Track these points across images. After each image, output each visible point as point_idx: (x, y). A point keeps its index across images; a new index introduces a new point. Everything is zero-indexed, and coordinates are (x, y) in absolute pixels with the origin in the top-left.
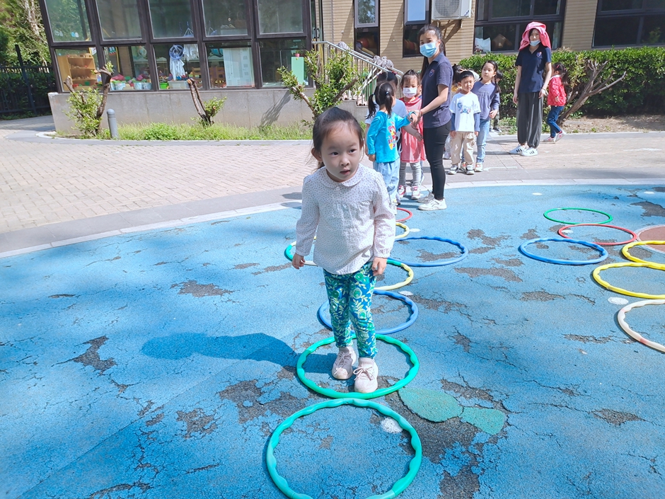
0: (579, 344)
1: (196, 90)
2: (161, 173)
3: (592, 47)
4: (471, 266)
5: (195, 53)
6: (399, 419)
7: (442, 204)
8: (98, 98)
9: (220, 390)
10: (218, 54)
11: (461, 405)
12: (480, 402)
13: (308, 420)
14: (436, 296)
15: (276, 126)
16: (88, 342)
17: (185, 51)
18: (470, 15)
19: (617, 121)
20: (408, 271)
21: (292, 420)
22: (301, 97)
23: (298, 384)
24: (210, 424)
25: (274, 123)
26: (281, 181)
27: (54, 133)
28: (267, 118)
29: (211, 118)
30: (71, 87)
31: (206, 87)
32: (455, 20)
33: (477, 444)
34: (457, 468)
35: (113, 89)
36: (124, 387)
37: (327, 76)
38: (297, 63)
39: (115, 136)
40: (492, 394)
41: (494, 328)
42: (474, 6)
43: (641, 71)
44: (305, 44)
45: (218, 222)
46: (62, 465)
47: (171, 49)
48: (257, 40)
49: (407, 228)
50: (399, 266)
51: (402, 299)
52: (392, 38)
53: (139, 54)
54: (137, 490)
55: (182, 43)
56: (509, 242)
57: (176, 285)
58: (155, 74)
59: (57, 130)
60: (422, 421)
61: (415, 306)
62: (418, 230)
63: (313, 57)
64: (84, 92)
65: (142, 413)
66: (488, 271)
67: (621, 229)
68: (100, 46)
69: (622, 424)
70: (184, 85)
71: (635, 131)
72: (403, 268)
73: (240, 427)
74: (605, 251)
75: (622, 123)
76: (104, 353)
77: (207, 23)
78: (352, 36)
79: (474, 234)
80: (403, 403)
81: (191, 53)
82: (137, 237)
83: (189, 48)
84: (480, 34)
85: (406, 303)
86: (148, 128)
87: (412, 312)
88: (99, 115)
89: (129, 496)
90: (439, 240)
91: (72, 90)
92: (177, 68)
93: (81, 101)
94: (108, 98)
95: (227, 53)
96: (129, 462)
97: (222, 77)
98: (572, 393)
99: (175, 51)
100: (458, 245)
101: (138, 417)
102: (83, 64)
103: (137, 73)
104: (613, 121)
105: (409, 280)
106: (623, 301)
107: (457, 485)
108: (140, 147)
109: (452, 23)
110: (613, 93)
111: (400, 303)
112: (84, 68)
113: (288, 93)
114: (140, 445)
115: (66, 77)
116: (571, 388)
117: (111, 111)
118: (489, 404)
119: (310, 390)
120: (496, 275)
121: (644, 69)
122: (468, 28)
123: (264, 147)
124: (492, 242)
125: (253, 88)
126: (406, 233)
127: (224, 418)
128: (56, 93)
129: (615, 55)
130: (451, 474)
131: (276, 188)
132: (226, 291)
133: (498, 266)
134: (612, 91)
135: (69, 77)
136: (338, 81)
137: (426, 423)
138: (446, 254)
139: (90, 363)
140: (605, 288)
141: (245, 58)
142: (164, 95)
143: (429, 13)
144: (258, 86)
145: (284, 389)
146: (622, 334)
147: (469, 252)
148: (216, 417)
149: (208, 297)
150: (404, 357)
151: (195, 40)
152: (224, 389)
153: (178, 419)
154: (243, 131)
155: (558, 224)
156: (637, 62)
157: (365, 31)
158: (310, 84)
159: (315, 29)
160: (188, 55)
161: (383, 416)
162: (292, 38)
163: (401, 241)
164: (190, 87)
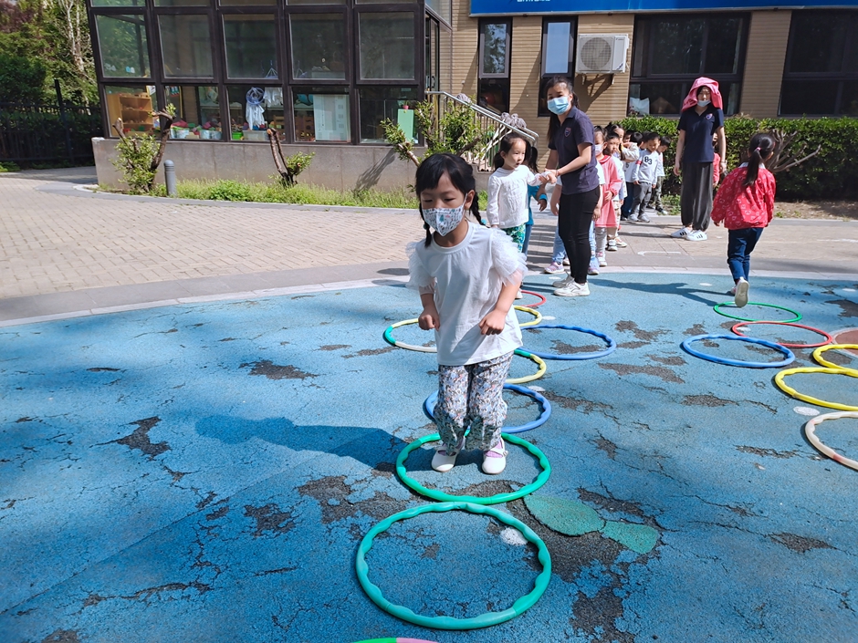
0: (755, 458)
1: (277, 142)
2: (229, 237)
3: (778, 116)
4: (619, 362)
5: (278, 98)
6: (523, 529)
7: (585, 289)
8: (155, 147)
9: (299, 485)
10: (307, 101)
11: (602, 518)
12: (627, 516)
13: (408, 524)
14: (574, 394)
15: (375, 191)
16: (135, 423)
17: (266, 95)
18: (623, 68)
19: (810, 207)
20: (539, 364)
21: (389, 523)
22: (409, 157)
23: (398, 484)
24: (285, 522)
25: (373, 187)
26: (380, 254)
27: (96, 186)
28: (364, 181)
29: (294, 177)
30: (121, 131)
31: (289, 140)
32: (605, 75)
33: (622, 563)
34: (596, 589)
35: (173, 136)
36: (179, 475)
37: (441, 135)
38: (405, 118)
39: (172, 193)
40: (642, 508)
41: (648, 434)
43: (840, 147)
44: (416, 95)
45: (300, 297)
46: (100, 558)
47: (249, 92)
48: (356, 86)
49: (539, 315)
50: (528, 358)
51: (531, 395)
52: (525, 92)
53: (207, 98)
54: (193, 591)
55: (262, 86)
56: (668, 338)
57: (246, 364)
58: (227, 122)
59: (99, 182)
60: (552, 534)
61: (547, 403)
62: (553, 318)
63: (426, 110)
64: (137, 139)
65: (202, 505)
66: (641, 369)
67: (812, 330)
68: (161, 84)
69: (807, 551)
70: (262, 136)
71: (832, 219)
72: (532, 360)
73: (324, 527)
74: (791, 353)
75: (816, 209)
76: (154, 435)
77: (296, 63)
78: (475, 87)
79: (622, 326)
80: (529, 512)
81: (273, 98)
82: (198, 309)
83: (271, 92)
84: (636, 93)
85: (536, 400)
86: (214, 186)
87: (543, 410)
88: (154, 167)
89: (183, 597)
90: (579, 330)
91: (123, 134)
92: (255, 115)
93: (132, 149)
94: (167, 148)
95: (318, 101)
96: (184, 559)
97: (311, 130)
98: (744, 513)
99: (254, 95)
100: (603, 337)
101: (197, 509)
102: (137, 105)
103: (203, 119)
104: (804, 205)
105: (540, 374)
106: (813, 411)
107: (594, 608)
108: (203, 208)
109: (602, 78)
110: (804, 172)
111: (528, 399)
112: (138, 110)
113: (392, 152)
114: (198, 541)
115: (115, 119)
116: (743, 507)
117: (170, 163)
118: (638, 519)
119: (412, 491)
120: (652, 373)
121: (844, 144)
122: (621, 85)
123: (359, 215)
124: (647, 336)
125: (349, 144)
126: (538, 321)
127: (303, 516)
128: (102, 139)
129: (807, 125)
130: (588, 596)
131: (374, 261)
132: (309, 375)
133: (654, 363)
134: (804, 169)
135: (120, 119)
136: (455, 139)
137: (557, 537)
138: (588, 347)
139: (137, 446)
140: (790, 396)
141: (340, 107)
142: (237, 147)
143: (572, 65)
144: (355, 141)
145: (380, 488)
146: (810, 449)
147: (618, 346)
148: (294, 514)
149: (286, 380)
150: (532, 461)
151: (279, 83)
152: (304, 484)
153: (246, 514)
154: (333, 194)
155: (732, 320)
156: (834, 135)
157: (491, 82)
158: (421, 143)
159: (430, 77)
160: (270, 101)
161: (504, 525)
162: (399, 85)
163: (530, 329)
164: (270, 139)
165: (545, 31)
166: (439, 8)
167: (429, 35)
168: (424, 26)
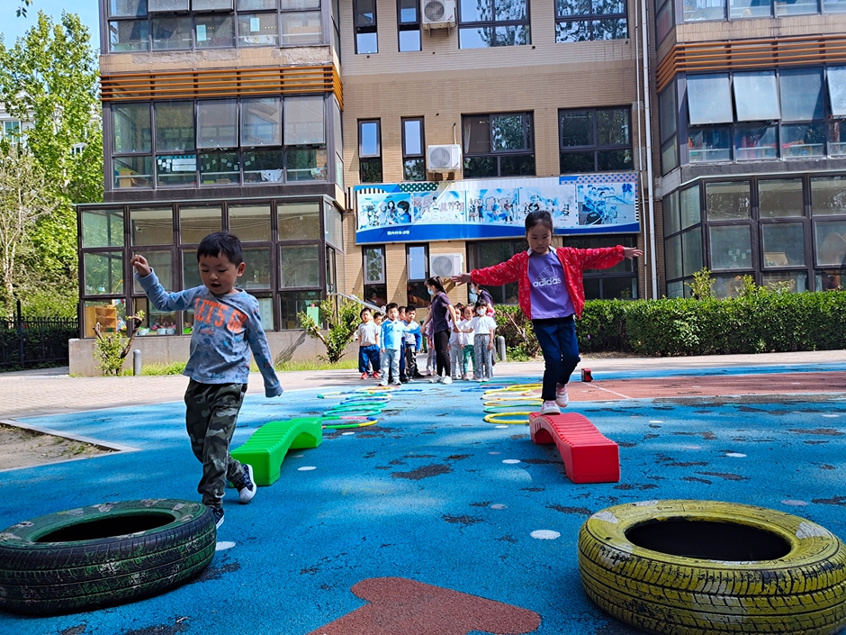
8: (124, 341)
22: (318, 336)
30: (99, 332)
37: (340, 319)
38: (312, 313)
39: (137, 373)
44: (320, 295)
48: (278, 292)
52: (397, 292)
58: (180, 322)
59: (71, 373)
63: (328, 305)
64: (112, 336)
68: (131, 298)
78: (362, 290)
88: (123, 355)
93: (108, 343)
94: (134, 342)
102: (106, 313)
112: (107, 317)
113: (304, 335)
115: (91, 324)
117: (138, 351)
125: (272, 331)
128: (79, 339)
135: (98, 324)
136: (349, 323)
141: (266, 306)
143: (428, 273)
144: (276, 329)
158: (325, 328)
159: (330, 285)
162: (309, 290)
165: (407, 252)
166: (334, 239)
167: (328, 257)
168: (324, 252)
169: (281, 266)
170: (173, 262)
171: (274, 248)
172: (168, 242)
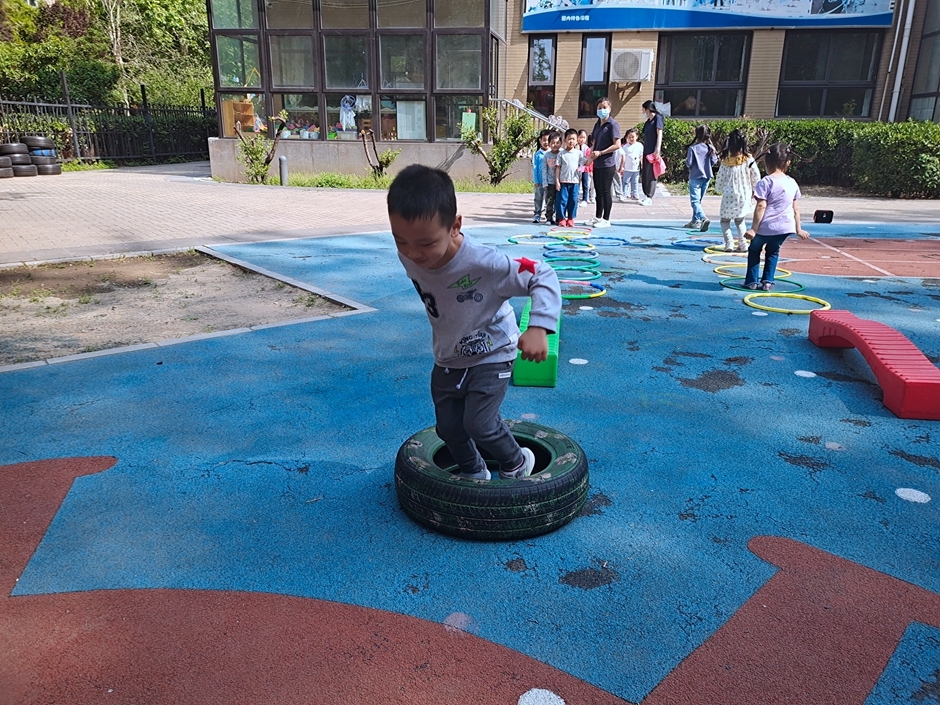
1: (373, 140)
3: (775, 117)
5: (367, 104)
10: (392, 106)
17: (358, 102)
18: (649, 78)
22: (479, 151)
27: (210, 178)
29: (384, 169)
30: (240, 132)
31: (377, 139)
32: (634, 83)
38: (469, 120)
39: (285, 181)
42: (654, 70)
47: (343, 99)
48: (433, 94)
52: (567, 97)
55: (354, 95)
59: (213, 176)
64: (255, 138)
68: (270, 93)
70: (352, 136)
77: (383, 75)
78: (525, 93)
81: (364, 103)
83: (362, 100)
84: (660, 97)
86: (319, 177)
88: (268, 161)
91: (242, 135)
92: (347, 118)
93: (251, 146)
94: (278, 145)
95: (401, 106)
99: (347, 102)
102: (243, 109)
109: (631, 86)
112: (244, 113)
117: (284, 158)
121: (817, 140)
122: (648, 91)
125: (425, 142)
128: (217, 138)
136: (515, 138)
141: (419, 111)
142: (331, 145)
143: (607, 75)
144: (430, 139)
151: (369, 91)
157: (539, 89)
158: (485, 140)
159: (492, 86)
160: (360, 106)
165: (584, 45)
167: (491, 51)
169: (438, 61)
170: (314, 51)
171: (429, 37)
172: (307, 25)
